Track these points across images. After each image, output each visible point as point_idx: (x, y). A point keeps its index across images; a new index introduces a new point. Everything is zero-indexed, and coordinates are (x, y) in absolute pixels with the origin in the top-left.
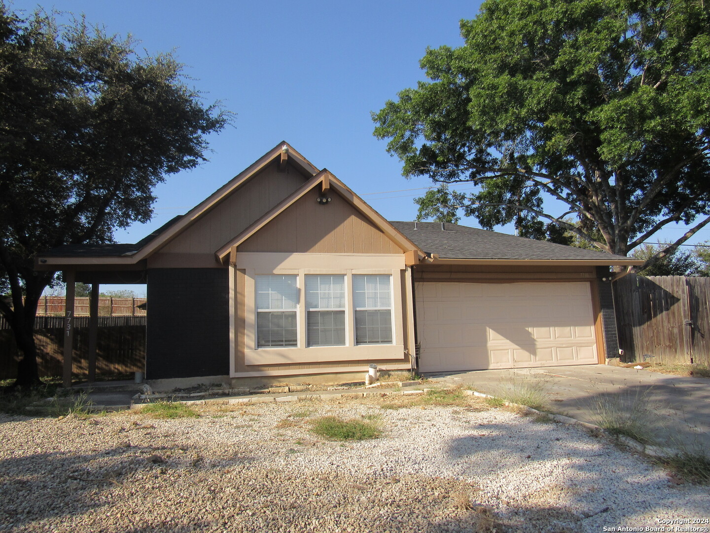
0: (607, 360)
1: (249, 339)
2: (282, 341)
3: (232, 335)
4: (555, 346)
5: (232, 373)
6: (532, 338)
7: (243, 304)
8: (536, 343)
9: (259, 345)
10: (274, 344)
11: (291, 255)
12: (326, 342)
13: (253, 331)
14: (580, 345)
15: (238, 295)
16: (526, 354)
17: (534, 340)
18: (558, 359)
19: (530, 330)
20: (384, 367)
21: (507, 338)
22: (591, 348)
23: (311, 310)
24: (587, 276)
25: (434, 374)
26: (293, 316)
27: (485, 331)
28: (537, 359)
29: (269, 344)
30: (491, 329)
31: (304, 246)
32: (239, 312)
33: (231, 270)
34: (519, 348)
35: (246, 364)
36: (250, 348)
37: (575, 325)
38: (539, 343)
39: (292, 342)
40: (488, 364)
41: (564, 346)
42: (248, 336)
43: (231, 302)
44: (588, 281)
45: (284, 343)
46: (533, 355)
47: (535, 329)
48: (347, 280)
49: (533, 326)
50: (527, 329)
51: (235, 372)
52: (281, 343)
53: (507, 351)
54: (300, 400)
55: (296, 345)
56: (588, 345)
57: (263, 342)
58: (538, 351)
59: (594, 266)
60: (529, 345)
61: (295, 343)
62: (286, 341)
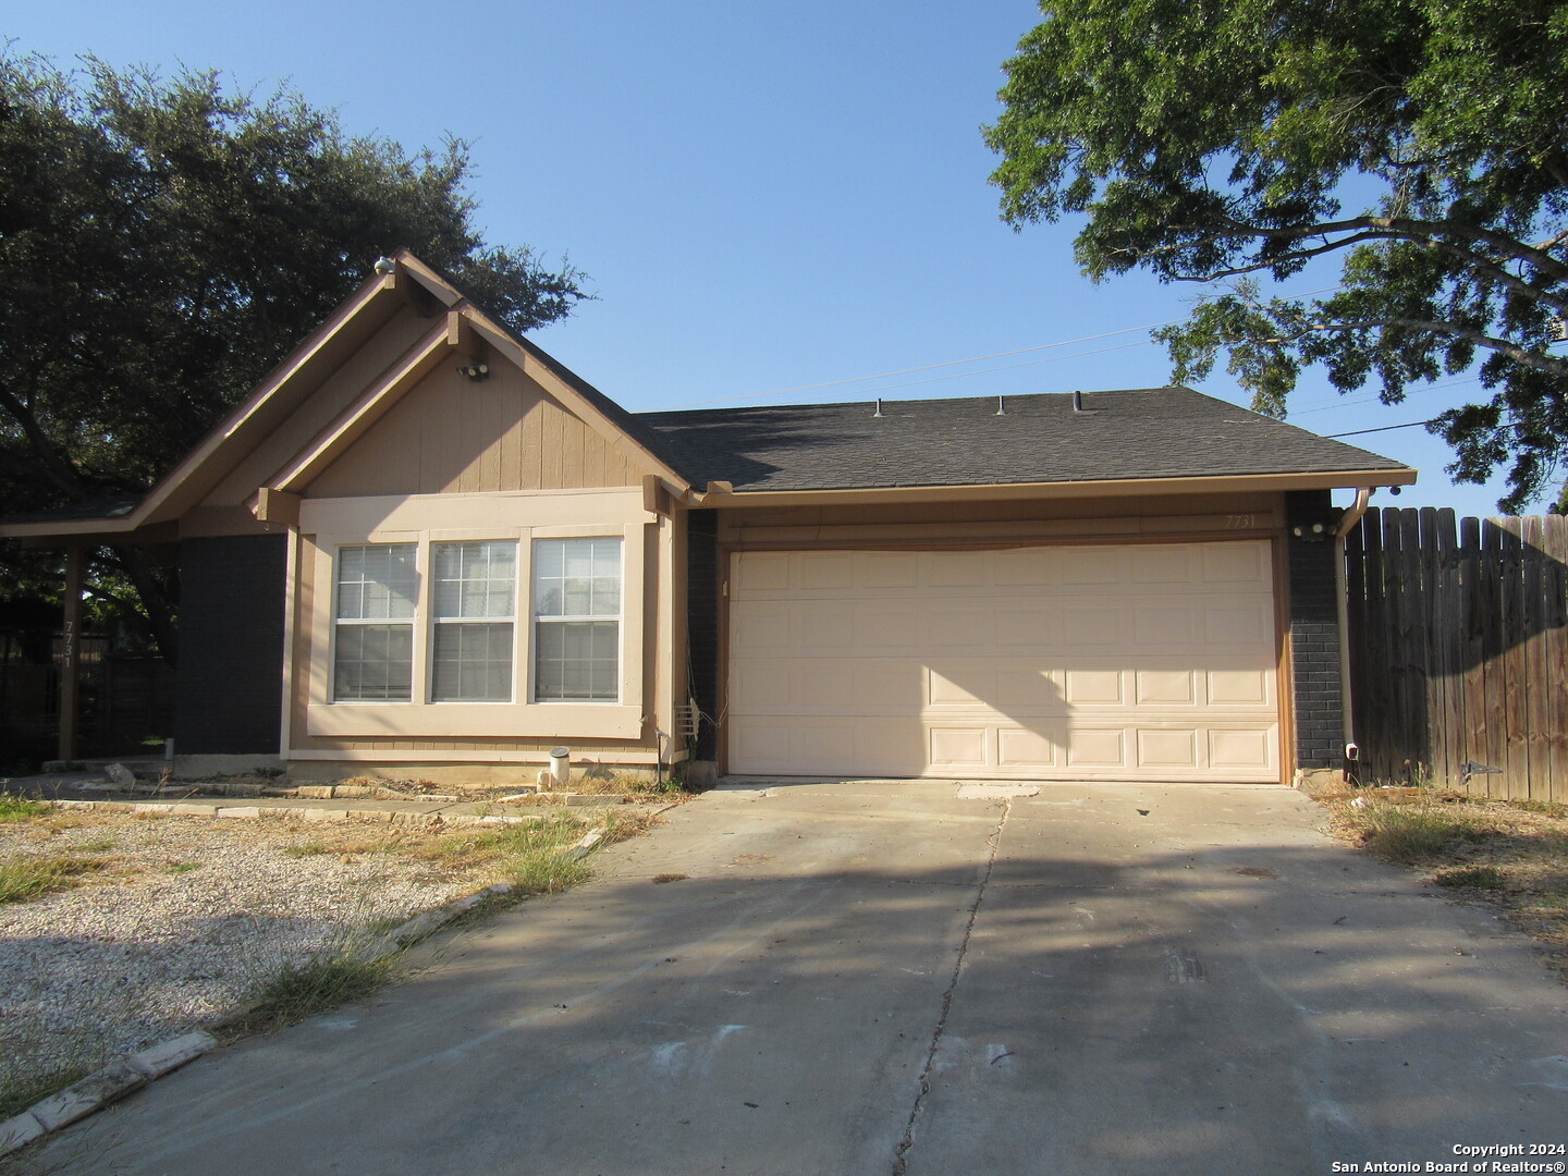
0: (1299, 773)
1: (318, 683)
2: (383, 688)
3: (287, 673)
4: (1132, 726)
5: (285, 752)
6: (1060, 700)
7: (310, 609)
8: (1072, 714)
9: (337, 694)
10: (368, 692)
11: (405, 499)
12: (474, 693)
13: (325, 665)
14: (1217, 727)
15: (304, 590)
16: (1035, 742)
17: (1067, 705)
18: (1141, 761)
19: (1056, 676)
20: (595, 756)
21: (982, 698)
22: (1261, 734)
23: (443, 620)
24: (1250, 522)
25: (754, 779)
26: (405, 633)
27: (918, 678)
28: (1070, 761)
29: (354, 693)
30: (936, 671)
31: (434, 479)
32: (304, 626)
33: (292, 537)
34: (1018, 725)
35: (309, 734)
36: (317, 699)
37: (1207, 666)
38: (1079, 718)
39: (401, 691)
40: (922, 764)
41: (1164, 725)
42: (317, 675)
43: (289, 604)
44: (1266, 538)
45: (386, 693)
46: (1059, 744)
47: (1069, 674)
48: (521, 552)
49: (1066, 667)
50: (1045, 674)
51: (291, 748)
52: (382, 692)
53: (979, 732)
54: (263, 816)
55: (407, 697)
56: (1250, 724)
57: (347, 689)
58: (1077, 737)
59: (1277, 493)
60: (1051, 720)
61: (404, 692)
62: (390, 688)
